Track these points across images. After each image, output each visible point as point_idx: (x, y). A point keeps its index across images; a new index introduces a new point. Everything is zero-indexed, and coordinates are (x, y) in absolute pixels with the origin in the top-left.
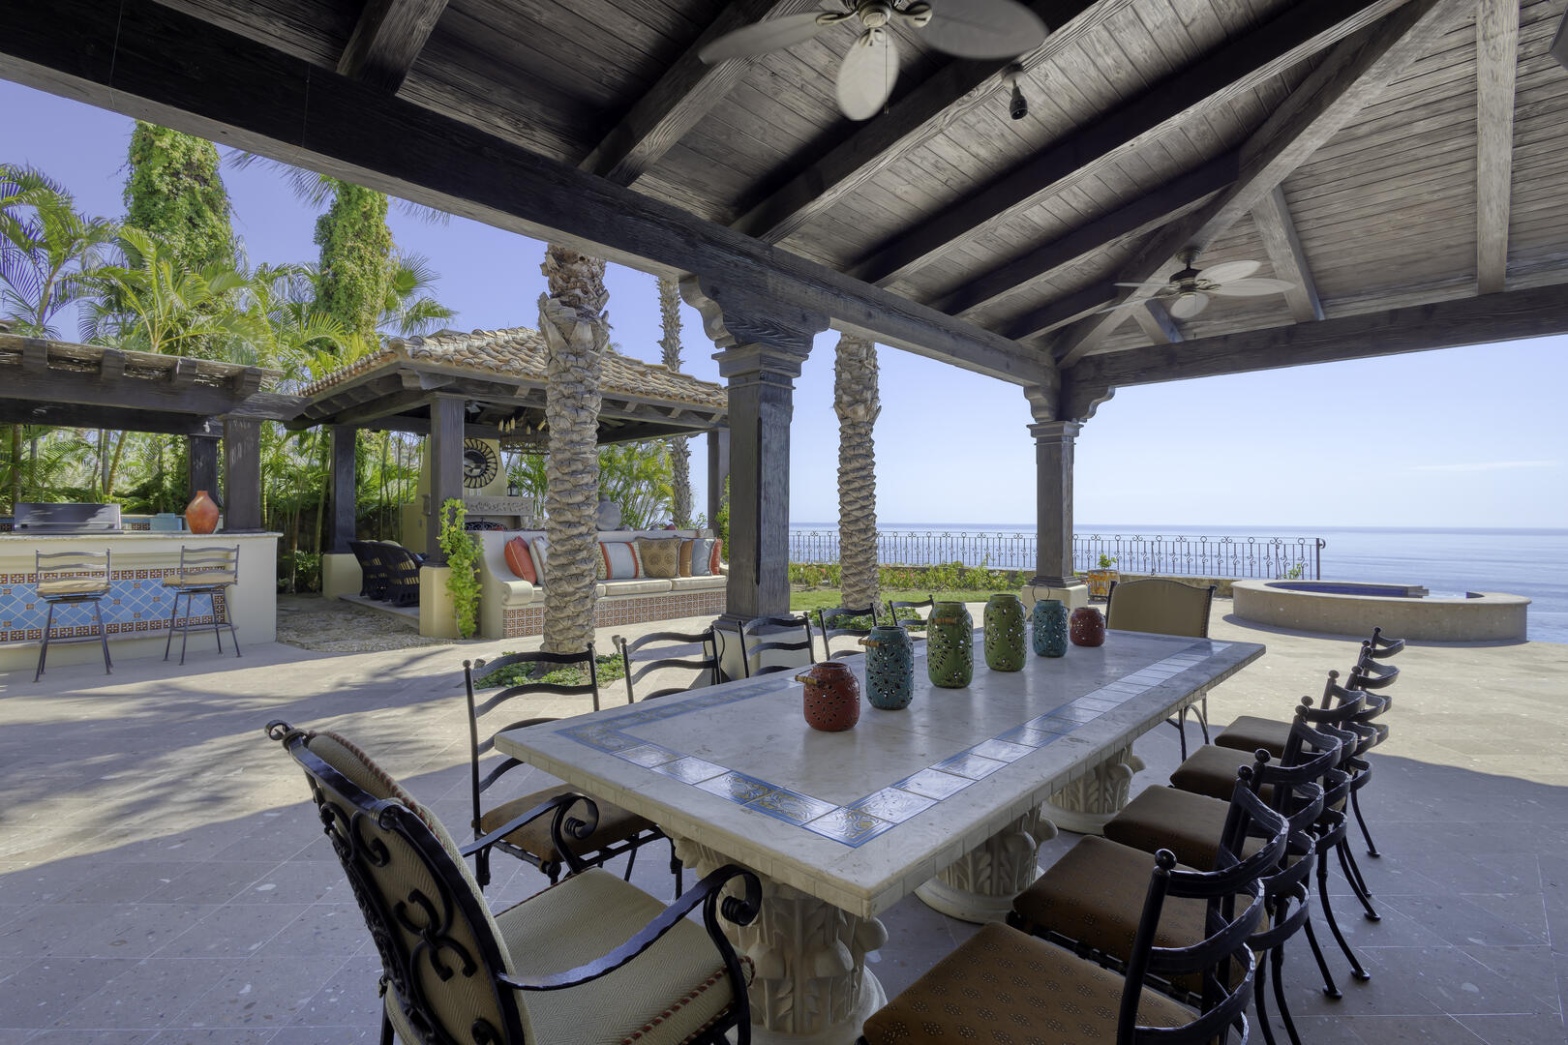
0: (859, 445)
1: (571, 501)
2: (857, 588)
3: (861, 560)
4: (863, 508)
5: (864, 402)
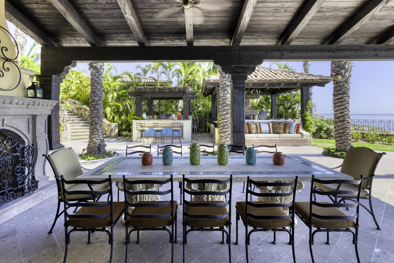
0: (339, 90)
1: (223, 114)
2: (340, 142)
3: (341, 132)
4: (341, 113)
5: (341, 74)
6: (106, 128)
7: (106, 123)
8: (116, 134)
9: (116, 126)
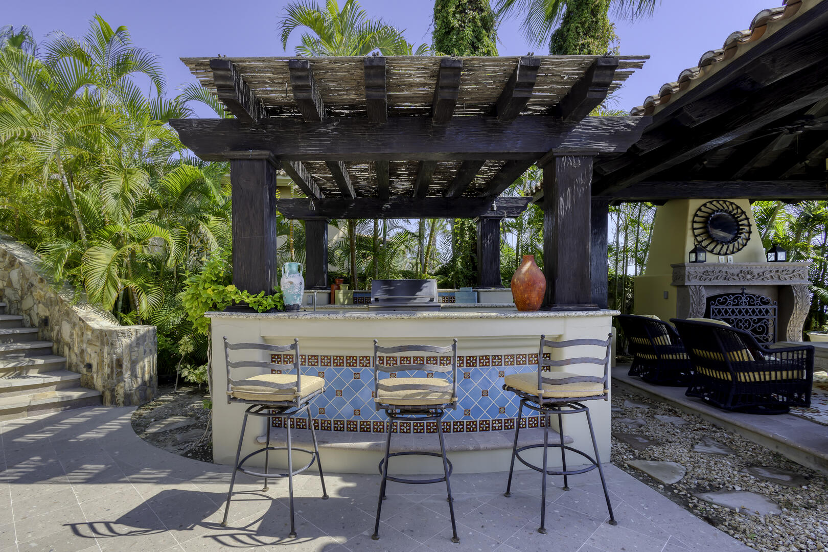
6: (89, 350)
7: (88, 328)
8: (144, 383)
9: (140, 340)
